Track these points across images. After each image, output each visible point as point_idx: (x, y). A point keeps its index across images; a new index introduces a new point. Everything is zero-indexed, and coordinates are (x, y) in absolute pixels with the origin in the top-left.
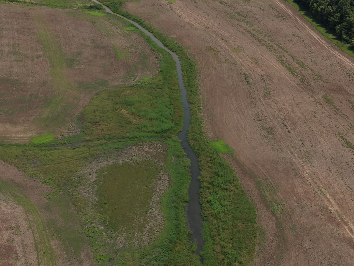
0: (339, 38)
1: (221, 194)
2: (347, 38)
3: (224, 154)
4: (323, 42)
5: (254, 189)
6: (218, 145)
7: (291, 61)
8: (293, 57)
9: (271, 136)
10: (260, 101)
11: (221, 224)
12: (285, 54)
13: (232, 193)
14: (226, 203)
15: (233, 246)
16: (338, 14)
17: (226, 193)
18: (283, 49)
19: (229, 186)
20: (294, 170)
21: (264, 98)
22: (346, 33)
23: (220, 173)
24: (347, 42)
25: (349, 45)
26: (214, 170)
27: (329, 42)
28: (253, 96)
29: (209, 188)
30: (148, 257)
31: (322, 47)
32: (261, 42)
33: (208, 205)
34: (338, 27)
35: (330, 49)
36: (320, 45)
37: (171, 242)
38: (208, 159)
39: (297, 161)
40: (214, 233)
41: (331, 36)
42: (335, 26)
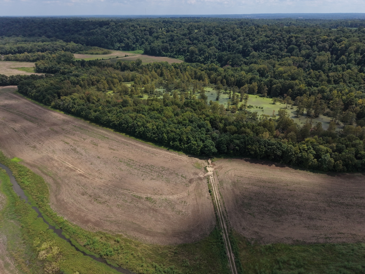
0: (45, 104)
1: (26, 177)
2: (49, 104)
3: (19, 162)
4: (40, 108)
5: (38, 171)
6: (15, 159)
7: (30, 118)
8: (30, 116)
9: (36, 149)
10: (25, 137)
11: (31, 188)
12: (26, 115)
13: (30, 175)
14: (29, 180)
15: (40, 194)
16: (41, 96)
17: (28, 176)
18: (24, 114)
19: (28, 173)
20: (51, 158)
21: (26, 135)
22: (48, 102)
23: (22, 170)
24: (49, 105)
25: (50, 107)
26: (18, 170)
27: (42, 107)
28: (21, 136)
29: (19, 177)
30: (6, 213)
31: (40, 109)
32: (13, 113)
33: (22, 184)
34: (43, 101)
35: (44, 109)
36: (39, 109)
37: (13, 203)
38: (13, 166)
39: (50, 155)
40: (30, 192)
41: (42, 105)
42: (42, 100)
